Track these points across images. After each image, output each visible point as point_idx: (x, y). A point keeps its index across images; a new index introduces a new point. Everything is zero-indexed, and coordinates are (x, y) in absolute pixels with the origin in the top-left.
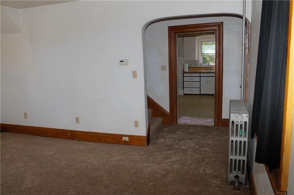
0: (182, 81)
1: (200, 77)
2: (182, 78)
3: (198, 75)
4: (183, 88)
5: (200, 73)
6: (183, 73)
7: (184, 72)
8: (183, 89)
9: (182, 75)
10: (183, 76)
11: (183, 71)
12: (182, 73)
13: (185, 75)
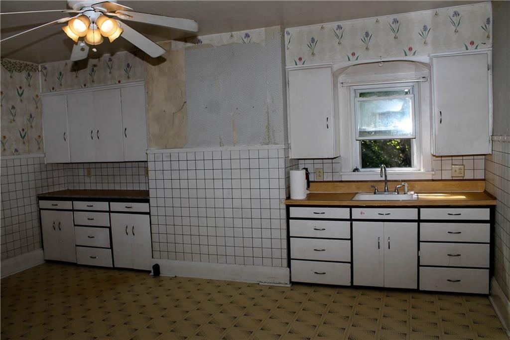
0: (285, 236)
1: (351, 220)
2: (284, 222)
3: (344, 213)
4: (289, 259)
5: (351, 207)
6: (288, 207)
7: (289, 202)
8: (289, 265)
9: (284, 212)
10: (288, 218)
11: (288, 198)
12: (284, 207)
13: (295, 212)
